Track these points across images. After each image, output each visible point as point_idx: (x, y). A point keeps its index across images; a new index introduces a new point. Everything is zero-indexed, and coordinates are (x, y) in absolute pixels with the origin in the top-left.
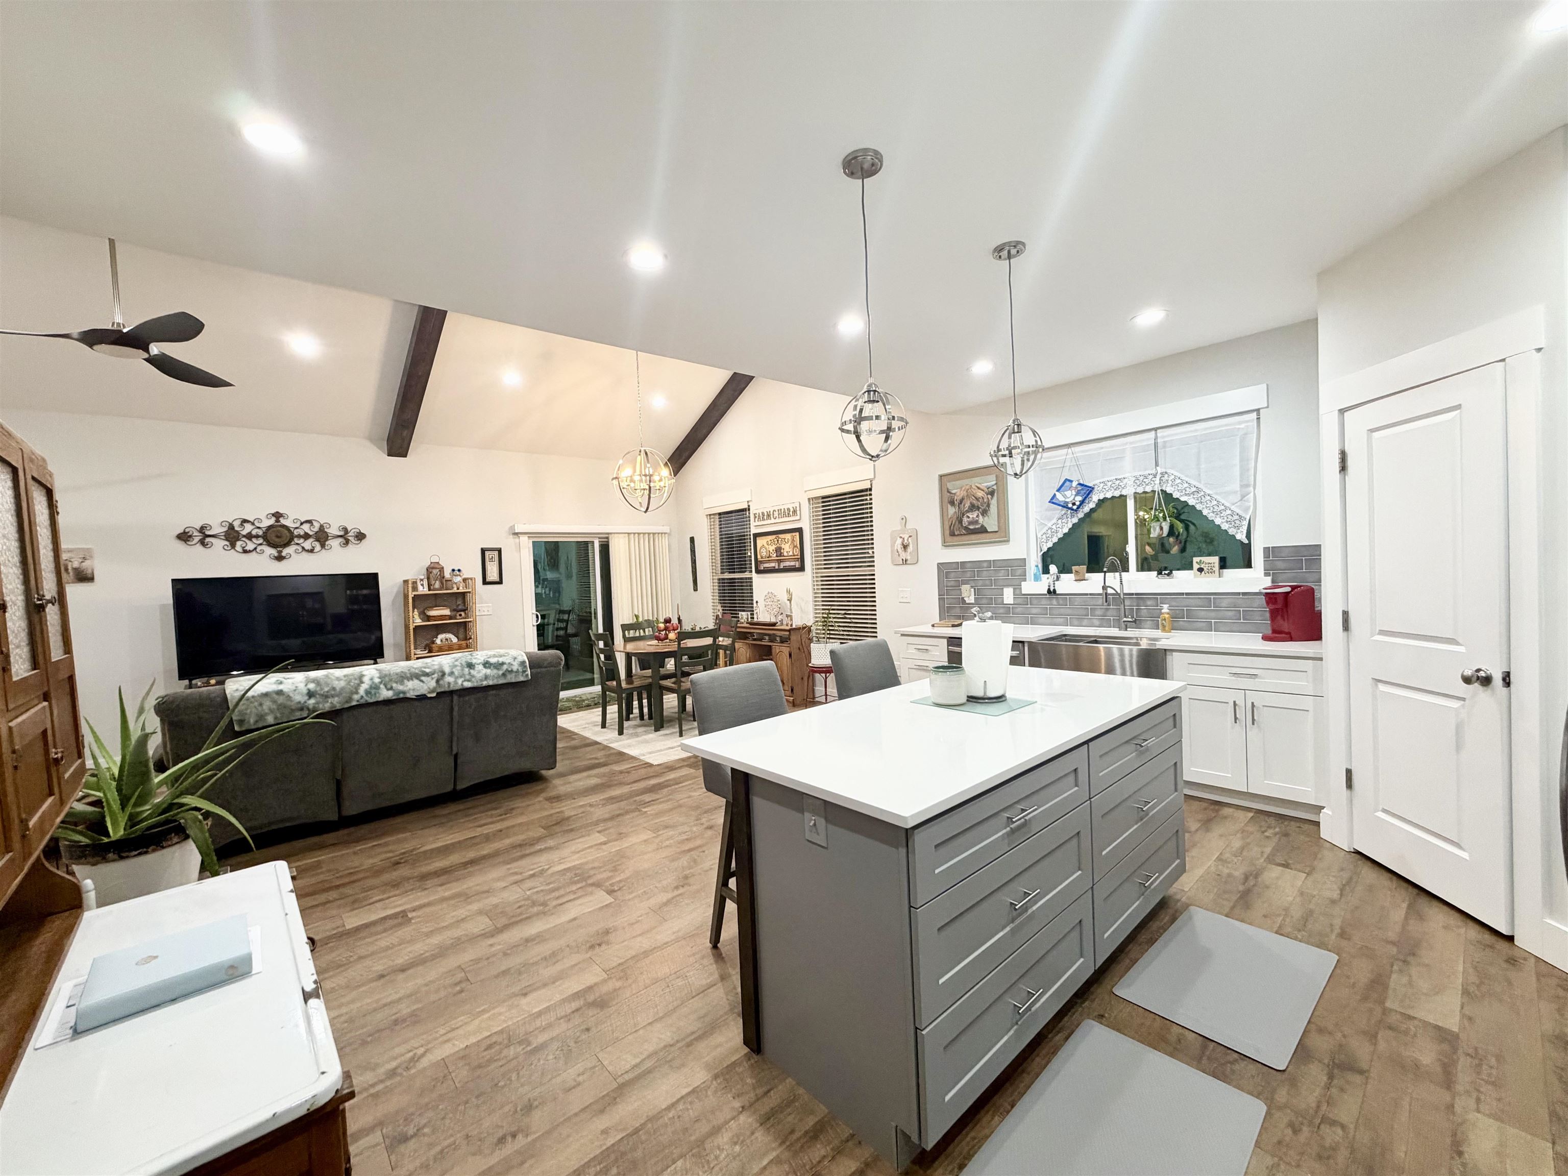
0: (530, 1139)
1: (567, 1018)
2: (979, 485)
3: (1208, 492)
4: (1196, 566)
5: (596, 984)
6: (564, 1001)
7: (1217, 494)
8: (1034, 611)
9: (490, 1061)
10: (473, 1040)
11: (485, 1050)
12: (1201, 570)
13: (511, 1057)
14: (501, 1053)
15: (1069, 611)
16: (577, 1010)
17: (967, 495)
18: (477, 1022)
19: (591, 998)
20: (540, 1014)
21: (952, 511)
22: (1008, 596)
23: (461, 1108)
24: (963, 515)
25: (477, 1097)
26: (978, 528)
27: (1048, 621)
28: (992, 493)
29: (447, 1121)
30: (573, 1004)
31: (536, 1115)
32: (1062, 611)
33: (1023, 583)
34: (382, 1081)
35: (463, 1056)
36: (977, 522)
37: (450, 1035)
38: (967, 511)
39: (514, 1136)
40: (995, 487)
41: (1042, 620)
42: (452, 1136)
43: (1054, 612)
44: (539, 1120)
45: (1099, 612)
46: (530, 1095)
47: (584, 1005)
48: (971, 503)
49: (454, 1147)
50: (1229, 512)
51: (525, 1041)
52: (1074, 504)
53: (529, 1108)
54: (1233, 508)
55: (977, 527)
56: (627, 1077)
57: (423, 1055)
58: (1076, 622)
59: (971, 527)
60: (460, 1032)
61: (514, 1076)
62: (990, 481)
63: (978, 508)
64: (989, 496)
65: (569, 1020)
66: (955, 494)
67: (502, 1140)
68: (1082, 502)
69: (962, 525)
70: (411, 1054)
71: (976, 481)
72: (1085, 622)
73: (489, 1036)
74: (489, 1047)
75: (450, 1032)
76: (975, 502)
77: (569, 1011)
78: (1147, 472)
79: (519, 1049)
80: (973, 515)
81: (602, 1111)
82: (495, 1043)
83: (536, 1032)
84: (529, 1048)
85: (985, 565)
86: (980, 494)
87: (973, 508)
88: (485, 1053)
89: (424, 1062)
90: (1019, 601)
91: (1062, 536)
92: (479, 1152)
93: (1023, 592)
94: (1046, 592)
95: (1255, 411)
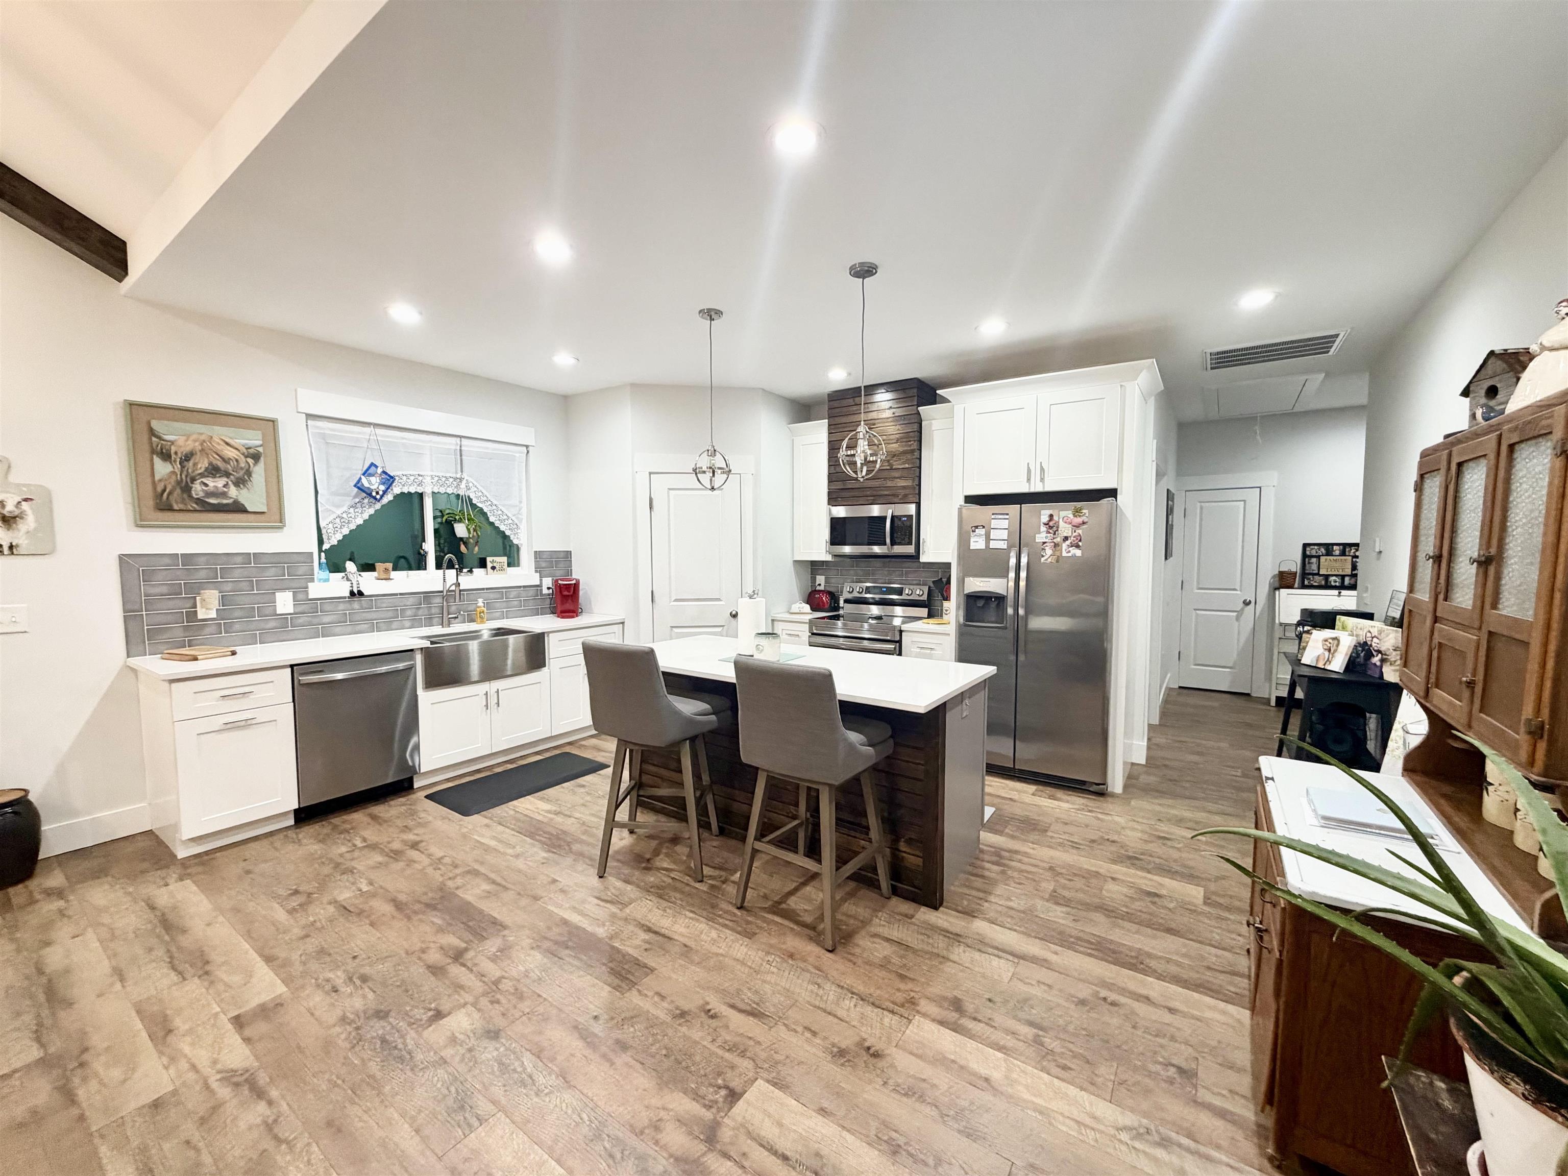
0: (1098, 989)
1: (989, 1023)
2: (227, 440)
3: (495, 502)
4: (489, 565)
5: (934, 1020)
6: (972, 1037)
7: (504, 506)
8: (326, 619)
9: (1075, 1056)
10: (1073, 1091)
11: (1070, 1069)
12: (493, 568)
13: (1059, 1042)
14: (1063, 1053)
15: (374, 616)
16: (975, 1019)
17: (202, 450)
18: (1054, 1105)
19: (953, 1016)
20: (1000, 1048)
21: (162, 469)
22: (284, 602)
23: (1125, 1047)
24: (193, 480)
25: (1107, 1042)
26: (227, 505)
27: (349, 629)
28: (256, 457)
29: (1141, 1049)
30: (970, 1026)
31: (1081, 995)
32: (369, 616)
33: (310, 584)
34: (1180, 1145)
35: (1091, 1085)
36: (224, 495)
37: (1088, 1121)
38: (202, 475)
39: (1105, 999)
40: (261, 449)
41: (338, 630)
42: (1144, 1038)
43: (357, 617)
44: (1084, 992)
45: (409, 613)
46: (1073, 1006)
47: (966, 1016)
48: (211, 464)
49: (1147, 1030)
50: (510, 521)
51: (1037, 1041)
52: (377, 493)
53: (1082, 1002)
54: (514, 518)
55: (225, 501)
56: (1011, 958)
57: (1125, 1128)
58: (383, 626)
59: (212, 501)
60: (1076, 1114)
61: (1071, 1028)
62: (253, 439)
63: (227, 474)
64: (250, 461)
65: (990, 1019)
66: (172, 443)
67: (1113, 1004)
68: (385, 492)
69: (190, 496)
70: (1137, 1144)
71: (219, 433)
72: (394, 625)
73: (1057, 1078)
74: (1065, 1068)
75: (1086, 1126)
76: (220, 464)
77: (982, 1025)
78: (448, 475)
79: (1047, 1040)
80: (218, 483)
81: (1045, 960)
82: (1058, 1066)
83: (1021, 1038)
84: (1041, 1033)
85: (239, 559)
86: (230, 453)
87: (213, 471)
88: (1073, 1066)
89: (1129, 1119)
90: (300, 609)
91: (354, 528)
92: (1133, 1013)
93: (310, 597)
94: (348, 594)
95: (527, 446)
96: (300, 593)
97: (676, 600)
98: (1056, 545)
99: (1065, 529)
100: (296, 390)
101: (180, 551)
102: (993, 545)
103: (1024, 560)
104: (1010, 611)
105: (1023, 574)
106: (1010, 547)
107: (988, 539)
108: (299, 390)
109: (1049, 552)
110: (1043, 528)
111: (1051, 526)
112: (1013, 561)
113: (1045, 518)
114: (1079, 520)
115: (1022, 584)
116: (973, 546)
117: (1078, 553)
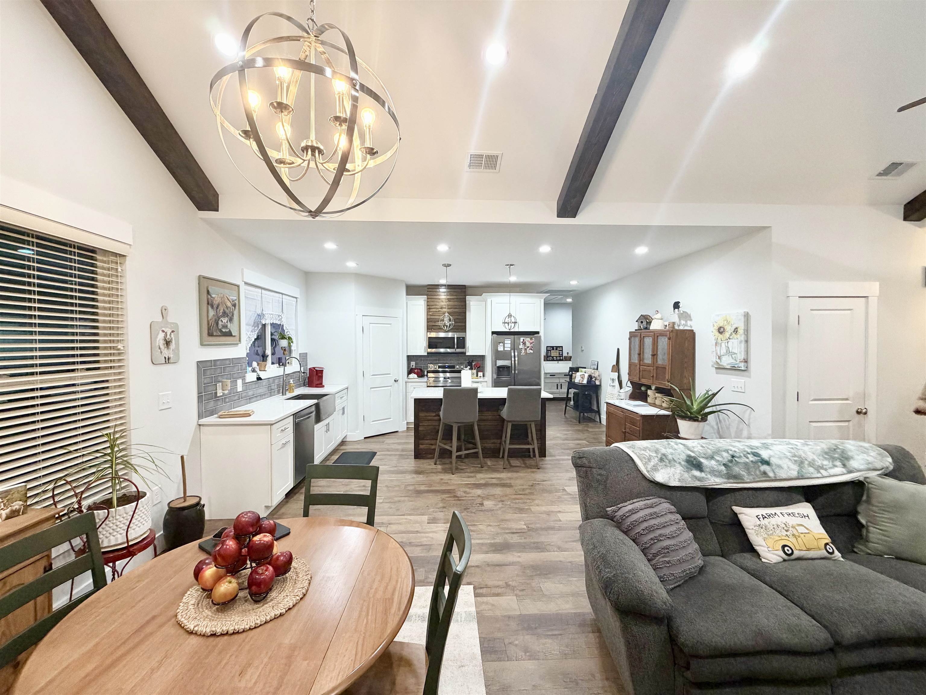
2: (228, 297)
17: (221, 302)
21: (212, 313)
22: (240, 385)
24: (219, 319)
26: (227, 332)
28: (235, 306)
33: (245, 375)
36: (227, 327)
38: (221, 316)
40: (236, 302)
48: (224, 310)
55: (227, 330)
59: (224, 330)
63: (228, 316)
64: (233, 308)
66: (214, 298)
69: (218, 328)
76: (226, 310)
78: (277, 314)
80: (225, 320)
86: (228, 304)
87: (224, 314)
90: (243, 389)
93: (245, 382)
94: (255, 379)
95: (296, 298)
96: (244, 378)
97: (373, 375)
98: (525, 349)
99: (528, 344)
100: (242, 269)
101: (213, 359)
102: (506, 349)
103: (516, 354)
104: (513, 372)
105: (516, 359)
106: (511, 350)
107: (504, 347)
108: (245, 269)
109: (523, 351)
110: (521, 344)
111: (524, 343)
112: (513, 354)
113: (522, 340)
114: (532, 341)
115: (516, 362)
116: (499, 350)
117: (532, 352)
